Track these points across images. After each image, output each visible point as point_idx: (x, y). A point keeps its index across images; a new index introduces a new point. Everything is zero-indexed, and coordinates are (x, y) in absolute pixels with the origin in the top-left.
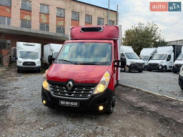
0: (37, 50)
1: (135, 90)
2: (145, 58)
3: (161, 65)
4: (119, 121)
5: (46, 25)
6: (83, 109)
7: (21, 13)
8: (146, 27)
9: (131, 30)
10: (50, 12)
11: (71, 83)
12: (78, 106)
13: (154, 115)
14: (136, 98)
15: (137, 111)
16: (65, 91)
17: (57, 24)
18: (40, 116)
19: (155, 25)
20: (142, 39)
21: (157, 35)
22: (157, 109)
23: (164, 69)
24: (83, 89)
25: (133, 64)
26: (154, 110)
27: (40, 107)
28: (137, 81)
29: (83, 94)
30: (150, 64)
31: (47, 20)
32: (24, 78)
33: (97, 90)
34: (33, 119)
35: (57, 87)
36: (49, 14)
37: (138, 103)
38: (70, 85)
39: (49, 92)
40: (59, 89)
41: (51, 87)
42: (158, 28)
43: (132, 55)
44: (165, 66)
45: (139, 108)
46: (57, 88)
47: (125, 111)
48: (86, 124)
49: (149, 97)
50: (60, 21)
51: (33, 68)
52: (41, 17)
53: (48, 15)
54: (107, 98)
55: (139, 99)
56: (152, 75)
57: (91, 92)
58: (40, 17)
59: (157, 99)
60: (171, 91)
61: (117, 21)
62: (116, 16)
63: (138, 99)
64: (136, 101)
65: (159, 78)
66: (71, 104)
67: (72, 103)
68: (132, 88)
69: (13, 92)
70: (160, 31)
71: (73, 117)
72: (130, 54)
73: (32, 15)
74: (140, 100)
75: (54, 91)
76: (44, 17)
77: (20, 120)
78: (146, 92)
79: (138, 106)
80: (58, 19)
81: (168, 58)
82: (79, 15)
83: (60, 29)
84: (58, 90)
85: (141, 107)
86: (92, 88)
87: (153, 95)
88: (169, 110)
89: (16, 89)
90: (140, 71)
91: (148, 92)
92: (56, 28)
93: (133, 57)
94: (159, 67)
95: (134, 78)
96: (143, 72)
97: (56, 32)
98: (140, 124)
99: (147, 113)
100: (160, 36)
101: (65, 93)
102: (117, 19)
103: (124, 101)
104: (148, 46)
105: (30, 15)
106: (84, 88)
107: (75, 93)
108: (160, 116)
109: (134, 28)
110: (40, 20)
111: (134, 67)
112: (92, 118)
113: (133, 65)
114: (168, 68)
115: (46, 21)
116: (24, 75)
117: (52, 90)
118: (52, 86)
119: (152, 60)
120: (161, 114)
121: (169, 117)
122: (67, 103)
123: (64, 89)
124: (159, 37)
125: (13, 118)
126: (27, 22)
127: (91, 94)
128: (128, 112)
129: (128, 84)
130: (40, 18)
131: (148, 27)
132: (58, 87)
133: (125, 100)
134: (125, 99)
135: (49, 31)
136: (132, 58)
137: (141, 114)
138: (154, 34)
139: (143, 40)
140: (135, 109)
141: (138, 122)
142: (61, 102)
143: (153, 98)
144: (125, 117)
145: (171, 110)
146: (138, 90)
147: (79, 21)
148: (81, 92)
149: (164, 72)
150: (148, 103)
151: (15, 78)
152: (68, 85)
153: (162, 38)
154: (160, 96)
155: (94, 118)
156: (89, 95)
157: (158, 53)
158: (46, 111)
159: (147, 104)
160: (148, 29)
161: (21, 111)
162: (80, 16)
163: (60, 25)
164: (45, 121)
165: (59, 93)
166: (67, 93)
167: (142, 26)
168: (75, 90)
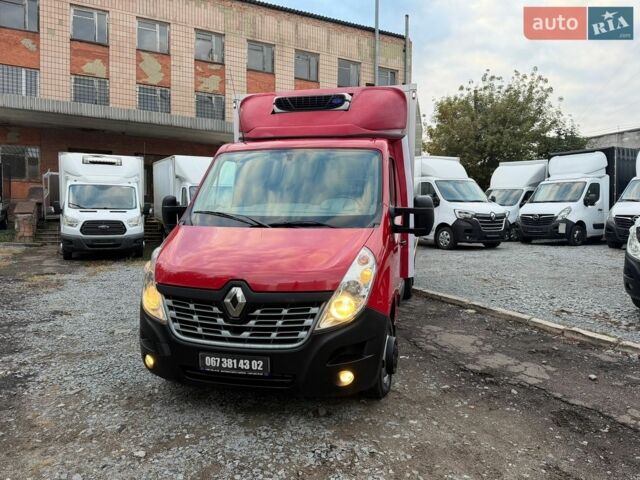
0: (130, 180)
1: (470, 311)
2: (508, 198)
3: (565, 221)
4: (411, 422)
5: (158, 92)
6: (283, 384)
7: (74, 52)
8: (510, 88)
9: (456, 99)
10: (172, 48)
11: (239, 292)
12: (266, 374)
13: (535, 397)
14: (471, 339)
15: (475, 386)
16: (220, 321)
17: (196, 86)
18: (137, 409)
19: (540, 78)
20: (495, 130)
21: (550, 114)
22: (547, 377)
23: (574, 235)
24: (281, 311)
25: (465, 218)
26: (535, 381)
27: (138, 379)
28: (478, 279)
29: (280, 329)
30: (525, 219)
31: (162, 75)
32: (87, 278)
33: (331, 316)
34: (112, 419)
35: (192, 307)
36: (168, 55)
37: (480, 357)
38: (234, 299)
39: (164, 328)
40: (198, 313)
41: (171, 308)
42: (550, 90)
43: (461, 186)
44: (581, 224)
45: (483, 374)
46: (192, 312)
47: (432, 386)
48: (296, 434)
49: (518, 335)
50: (207, 77)
51: (117, 243)
52: (141, 65)
53: (165, 55)
54: (365, 342)
55: (485, 342)
56: (534, 257)
57: (308, 322)
58: (137, 65)
59: (546, 340)
60: (597, 312)
61: (407, 68)
62: (404, 51)
63: (481, 343)
64: (474, 350)
65: (557, 265)
66: (241, 365)
67: (244, 364)
68: (462, 306)
69: (45, 327)
70: (561, 99)
71: (248, 411)
72: (454, 186)
73: (111, 58)
74: (488, 347)
75: (180, 321)
76: (152, 65)
77: (68, 427)
78: (510, 316)
79: (478, 368)
80: (200, 70)
81: (587, 194)
82: (273, 54)
83: (211, 104)
84: (195, 317)
85: (492, 369)
86: (314, 310)
87: (536, 326)
88: (590, 378)
89: (57, 317)
90: (491, 244)
91: (518, 318)
92: (194, 100)
93: (463, 195)
94: (557, 228)
95: (467, 267)
96: (503, 245)
97: (194, 115)
98: (486, 432)
99: (510, 392)
100: (561, 118)
101: (219, 327)
102: (408, 64)
103: (432, 351)
104: (517, 155)
105: (106, 60)
106: (286, 308)
107: (255, 329)
108: (558, 402)
109: (466, 93)
110: (140, 73)
111: (468, 231)
112: (316, 414)
113: (464, 224)
114: (590, 231)
115: (161, 79)
116: (86, 268)
117: (174, 320)
118: (174, 303)
119: (532, 202)
120: (559, 395)
121: (587, 405)
122: (228, 363)
123: (215, 315)
124: (554, 122)
125: (44, 418)
126: (96, 83)
127: (310, 331)
128: (445, 391)
129: (446, 292)
130: (139, 70)
131: (516, 88)
132: (196, 307)
133: (433, 348)
134: (436, 344)
135: (172, 113)
136: (461, 199)
137: (491, 395)
138: (540, 112)
139: (498, 135)
140: (469, 380)
141: (477, 425)
142: (207, 358)
143: (534, 338)
144: (432, 407)
145: (595, 379)
146: (480, 310)
147: (273, 73)
148: (275, 323)
149: (576, 245)
150: (517, 358)
151: (54, 278)
152: (228, 300)
153: (568, 126)
154: (559, 332)
155: (323, 412)
156: (303, 334)
157: (554, 178)
158: (156, 391)
159: (511, 361)
160: (517, 93)
161: (72, 392)
162: (276, 57)
163: (210, 90)
164: (152, 428)
165: (200, 329)
166: (226, 328)
167: (497, 83)
168: (254, 318)
